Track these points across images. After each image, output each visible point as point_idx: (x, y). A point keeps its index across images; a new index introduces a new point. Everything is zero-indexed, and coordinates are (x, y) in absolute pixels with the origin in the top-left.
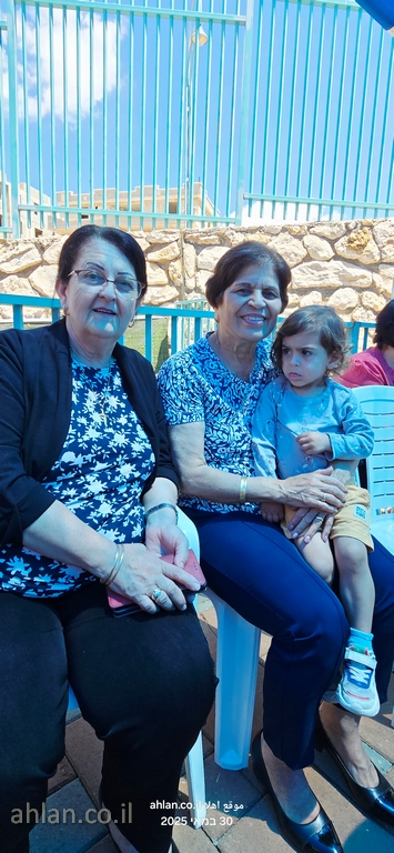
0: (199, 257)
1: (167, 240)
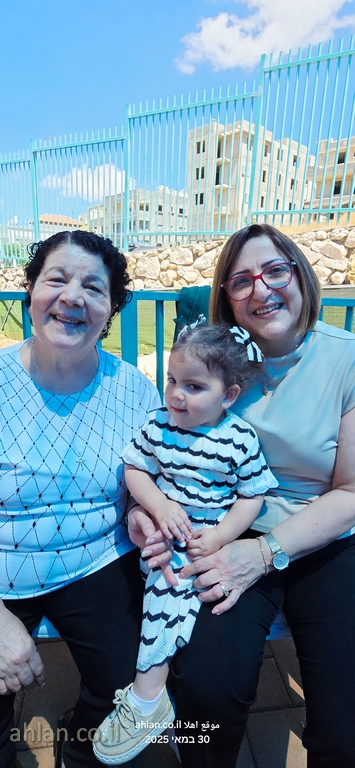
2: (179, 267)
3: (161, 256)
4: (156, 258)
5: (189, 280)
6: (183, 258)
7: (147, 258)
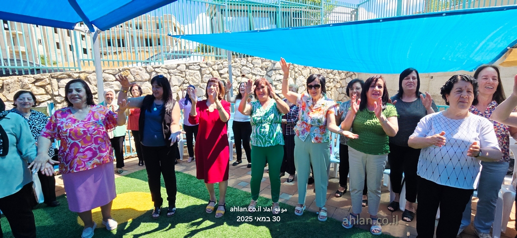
0: (59, 84)
1: (42, 78)
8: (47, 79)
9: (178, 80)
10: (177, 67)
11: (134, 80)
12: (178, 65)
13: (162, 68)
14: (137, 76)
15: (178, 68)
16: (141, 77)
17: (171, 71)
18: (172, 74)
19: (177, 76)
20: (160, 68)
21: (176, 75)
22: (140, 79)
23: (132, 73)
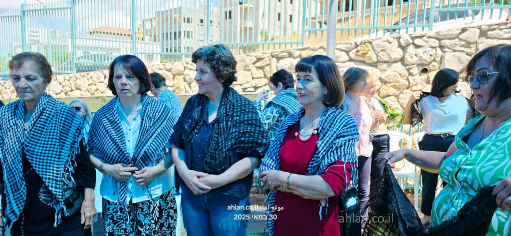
1: (263, 57)
2: (97, 83)
3: (89, 77)
4: (86, 78)
5: (102, 91)
6: (99, 78)
7: (81, 78)
8: (267, 59)
9: (459, 60)
10: (460, 34)
11: (375, 60)
12: (464, 30)
13: (429, 37)
14: (382, 53)
15: (462, 36)
16: (389, 55)
17: (446, 42)
18: (447, 50)
19: (457, 53)
20: (425, 38)
21: (455, 51)
22: (387, 59)
23: (375, 48)
